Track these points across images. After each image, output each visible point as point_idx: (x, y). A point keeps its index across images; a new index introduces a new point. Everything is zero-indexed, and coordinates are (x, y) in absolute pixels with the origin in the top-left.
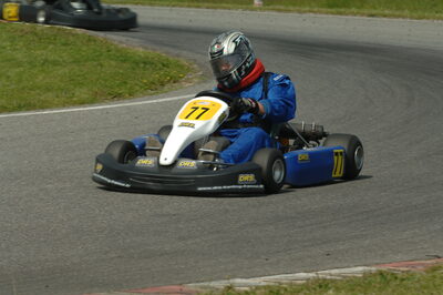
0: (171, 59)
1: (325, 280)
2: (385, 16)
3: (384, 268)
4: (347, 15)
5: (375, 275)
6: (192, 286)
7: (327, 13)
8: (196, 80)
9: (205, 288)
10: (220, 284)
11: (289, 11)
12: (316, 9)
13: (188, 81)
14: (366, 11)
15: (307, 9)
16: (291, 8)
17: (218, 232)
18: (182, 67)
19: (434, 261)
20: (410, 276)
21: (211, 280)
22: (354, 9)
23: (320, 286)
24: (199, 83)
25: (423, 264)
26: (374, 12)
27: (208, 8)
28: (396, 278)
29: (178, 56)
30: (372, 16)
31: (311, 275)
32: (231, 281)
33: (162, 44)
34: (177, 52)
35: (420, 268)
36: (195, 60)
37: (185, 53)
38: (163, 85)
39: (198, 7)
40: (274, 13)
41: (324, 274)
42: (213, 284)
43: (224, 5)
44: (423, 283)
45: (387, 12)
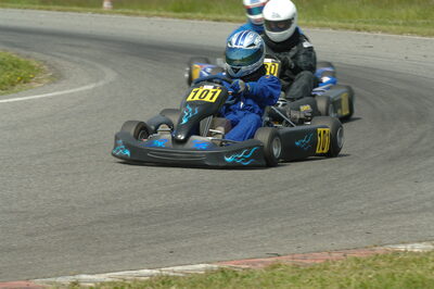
0: (22, 60)
1: (168, 276)
2: (230, 21)
3: (225, 266)
4: (193, 19)
5: (217, 272)
6: (38, 282)
7: (174, 17)
8: (46, 81)
9: (51, 283)
10: (67, 280)
11: (137, 15)
12: (162, 13)
13: (38, 81)
14: (211, 16)
15: (155, 13)
16: (139, 12)
17: (65, 229)
18: (32, 67)
19: (274, 259)
20: (249, 273)
21: (57, 276)
22: (200, 14)
23: (163, 283)
24: (49, 84)
25: (262, 262)
26: (219, 17)
27: (59, 10)
28: (237, 275)
29: (28, 57)
30: (218, 20)
31: (154, 271)
32: (77, 277)
33: (13, 45)
34: (28, 53)
35: (260, 265)
36: (45, 62)
37: (35, 53)
38: (13, 85)
39: (48, 10)
40: (123, 17)
41: (166, 271)
42: (59, 280)
43: (75, 8)
44: (263, 280)
45: (232, 17)
